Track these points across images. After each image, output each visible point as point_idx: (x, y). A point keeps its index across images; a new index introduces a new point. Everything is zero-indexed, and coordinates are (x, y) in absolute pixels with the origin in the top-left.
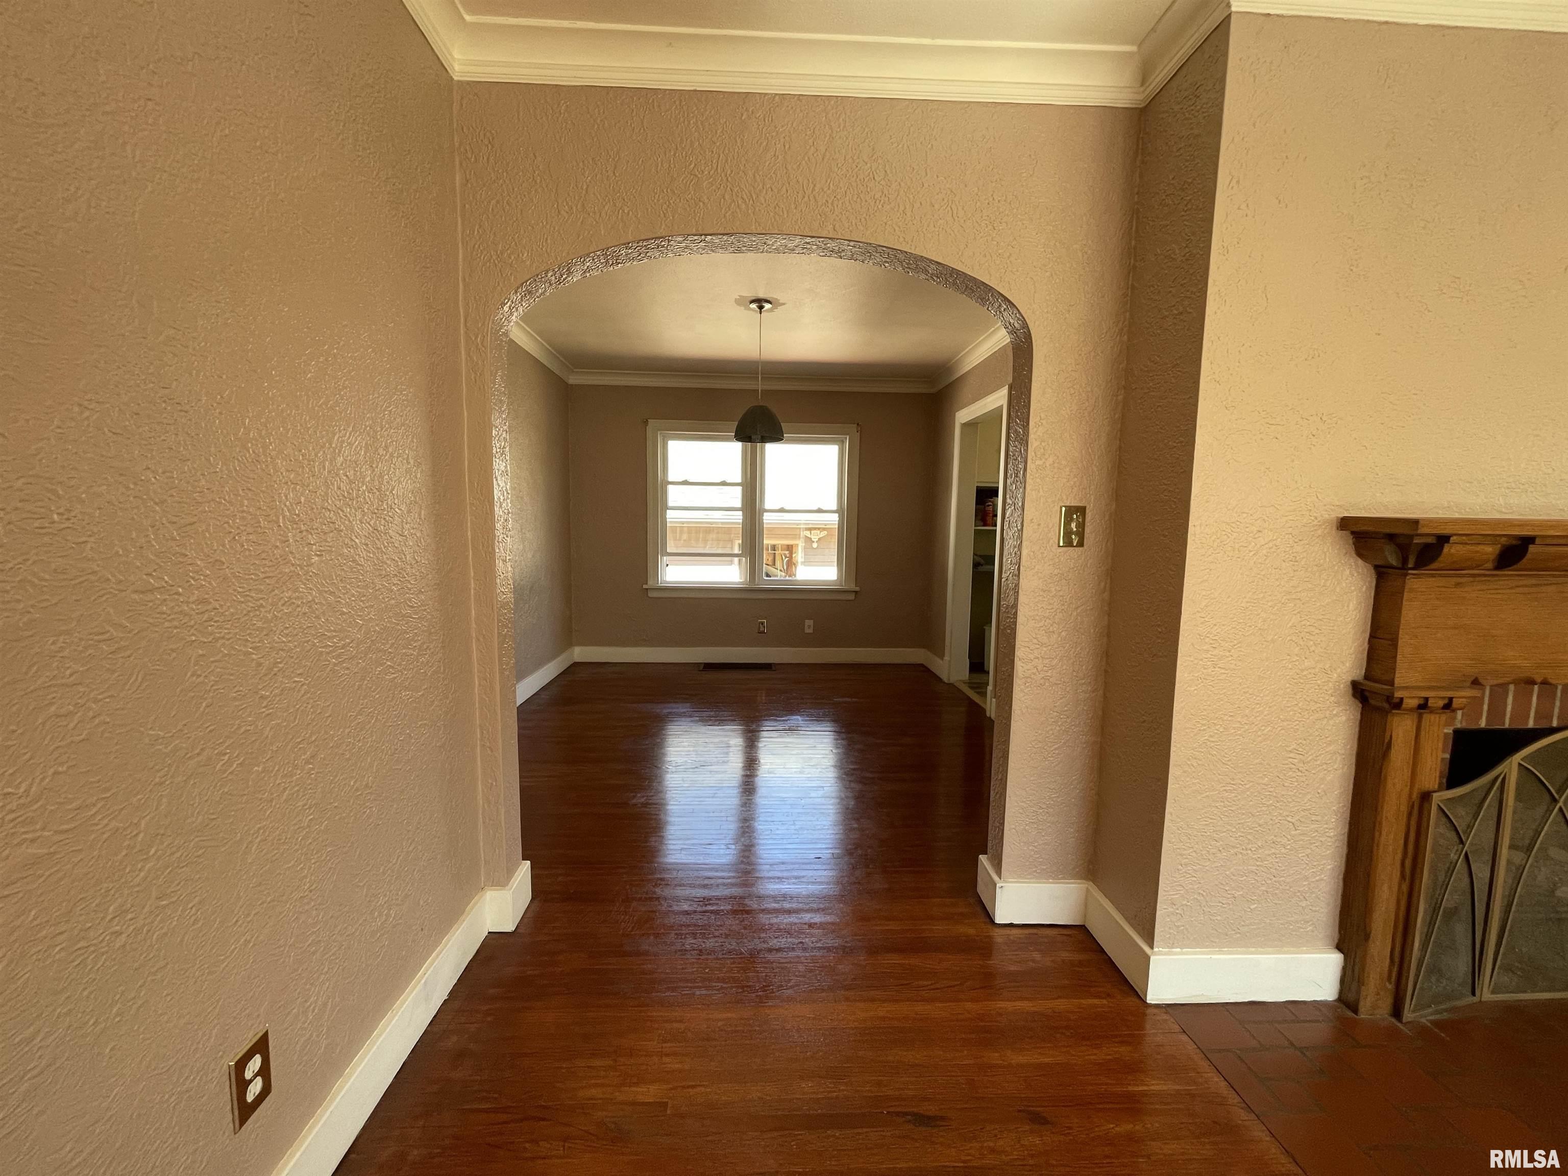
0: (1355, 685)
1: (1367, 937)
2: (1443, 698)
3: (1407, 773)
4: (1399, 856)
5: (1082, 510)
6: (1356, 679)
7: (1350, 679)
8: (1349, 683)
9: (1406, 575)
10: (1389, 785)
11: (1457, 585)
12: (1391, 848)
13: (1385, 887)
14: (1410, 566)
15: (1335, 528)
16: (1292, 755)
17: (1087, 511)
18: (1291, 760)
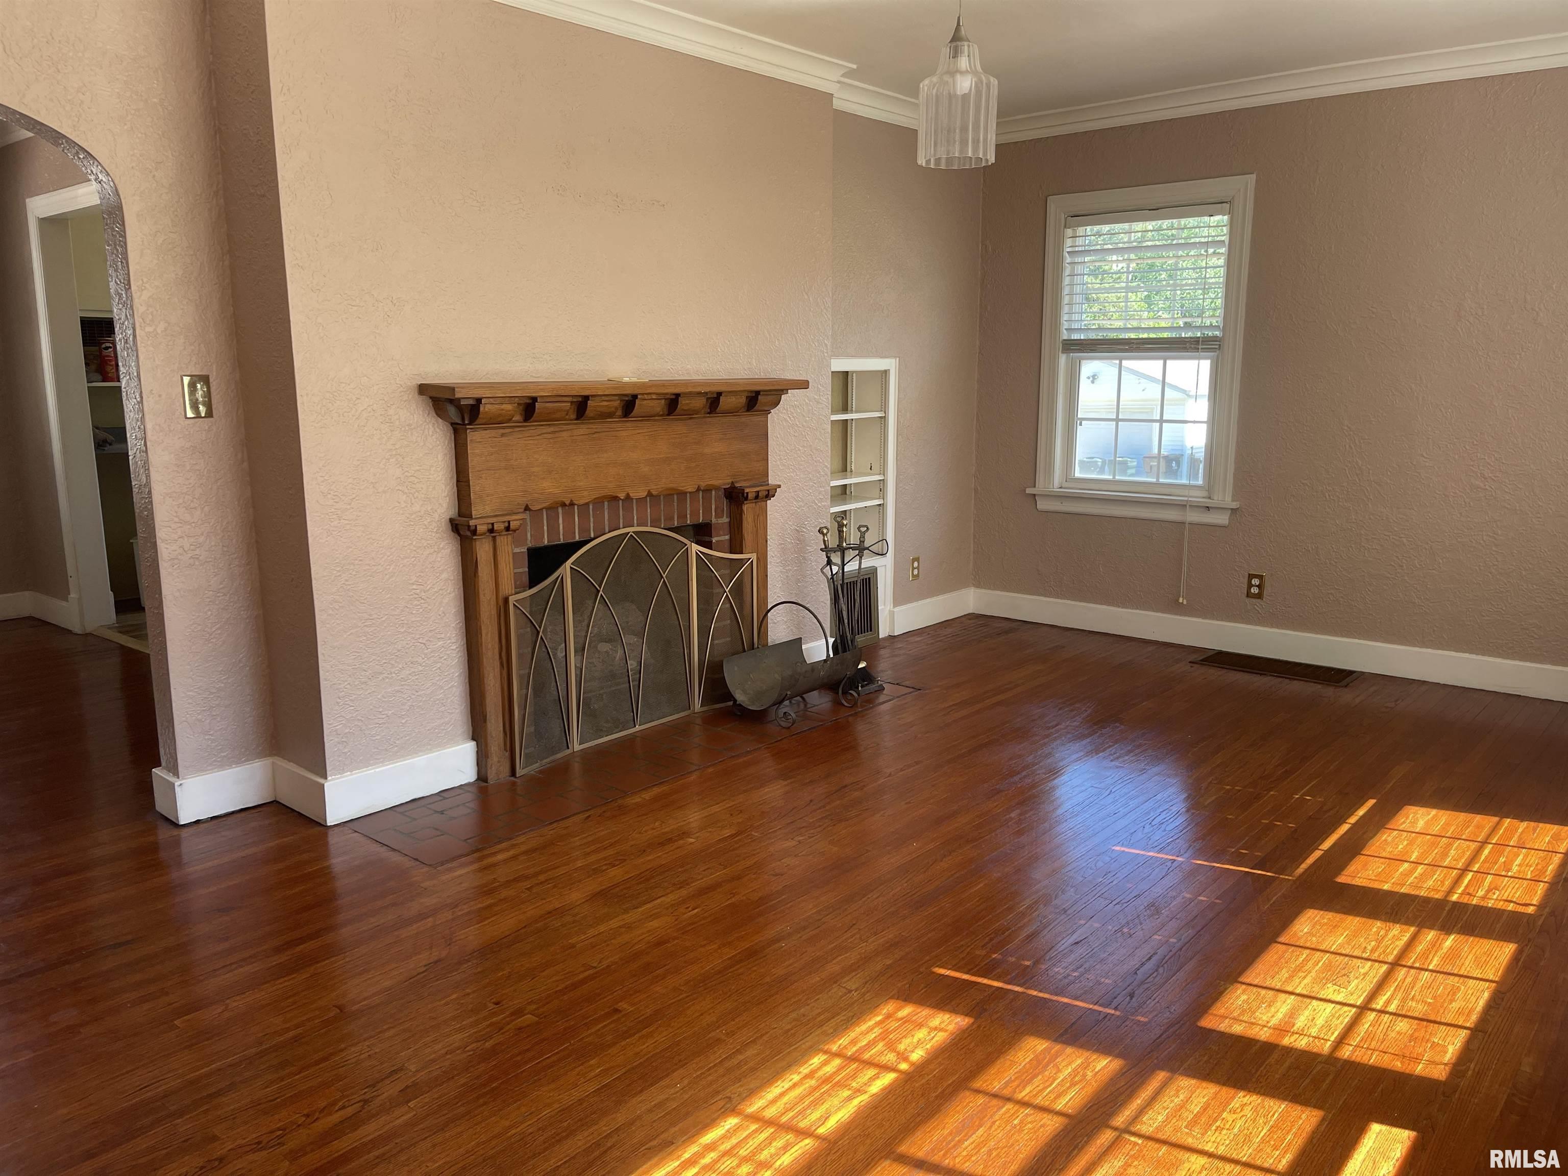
0: (451, 521)
1: (485, 721)
2: (504, 522)
3: (492, 585)
4: (497, 651)
5: (205, 379)
6: (453, 517)
7: (449, 517)
8: (448, 520)
9: (467, 429)
10: (481, 596)
11: (503, 435)
12: (490, 646)
13: (491, 675)
14: (466, 422)
15: (417, 394)
16: (414, 587)
17: (211, 380)
18: (414, 591)
